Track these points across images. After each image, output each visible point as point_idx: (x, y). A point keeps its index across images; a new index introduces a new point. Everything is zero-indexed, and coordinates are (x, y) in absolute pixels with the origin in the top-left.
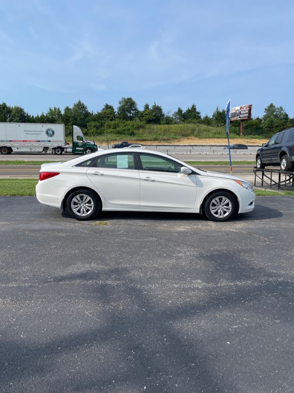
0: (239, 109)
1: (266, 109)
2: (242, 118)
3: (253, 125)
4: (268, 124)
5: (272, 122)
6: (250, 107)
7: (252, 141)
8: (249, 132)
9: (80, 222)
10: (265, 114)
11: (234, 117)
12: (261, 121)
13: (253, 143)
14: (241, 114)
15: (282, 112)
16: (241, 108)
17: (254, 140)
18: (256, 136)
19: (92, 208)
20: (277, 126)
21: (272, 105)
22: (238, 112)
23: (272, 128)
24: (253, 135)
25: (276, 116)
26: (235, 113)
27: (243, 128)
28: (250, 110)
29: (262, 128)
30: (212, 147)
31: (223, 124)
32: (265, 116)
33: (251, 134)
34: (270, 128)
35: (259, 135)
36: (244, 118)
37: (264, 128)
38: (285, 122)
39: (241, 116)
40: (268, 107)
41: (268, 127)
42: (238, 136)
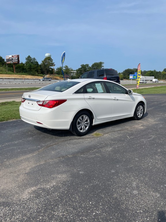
0: (11, 57)
1: (26, 58)
2: (14, 63)
3: (20, 67)
4: (29, 67)
5: (31, 66)
6: (18, 56)
7: (22, 76)
8: (19, 71)
9: (83, 137)
10: (26, 61)
11: (9, 61)
12: (24, 65)
13: (23, 77)
14: (13, 60)
15: (35, 61)
16: (12, 56)
17: (23, 76)
18: (24, 73)
19: (89, 125)
20: (34, 68)
21: (29, 57)
22: (11, 59)
23: (31, 69)
24: (22, 72)
25: (32, 62)
26: (9, 59)
27: (15, 68)
28: (18, 58)
29: (25, 69)
30: (15, 79)
31: (2, 65)
32: (26, 62)
33: (20, 72)
34: (30, 69)
35: (25, 73)
36: (16, 63)
37: (27, 69)
38: (37, 66)
39: (13, 61)
40: (28, 57)
41: (29, 68)
42: (13, 73)
